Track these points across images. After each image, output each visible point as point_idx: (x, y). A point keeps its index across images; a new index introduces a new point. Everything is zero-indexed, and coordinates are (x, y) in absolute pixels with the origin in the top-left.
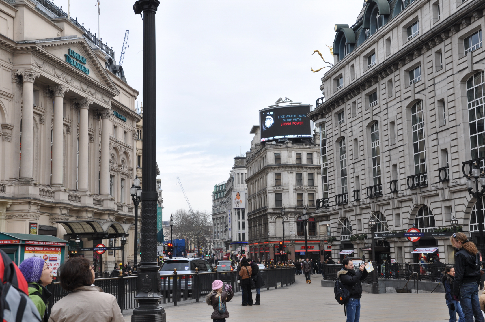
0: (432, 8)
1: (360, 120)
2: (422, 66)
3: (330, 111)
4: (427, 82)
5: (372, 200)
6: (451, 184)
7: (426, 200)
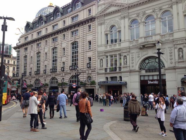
0: (62, 22)
1: (34, 51)
2: (58, 38)
3: (22, 47)
4: (59, 42)
5: (36, 75)
6: (65, 72)
7: (56, 76)
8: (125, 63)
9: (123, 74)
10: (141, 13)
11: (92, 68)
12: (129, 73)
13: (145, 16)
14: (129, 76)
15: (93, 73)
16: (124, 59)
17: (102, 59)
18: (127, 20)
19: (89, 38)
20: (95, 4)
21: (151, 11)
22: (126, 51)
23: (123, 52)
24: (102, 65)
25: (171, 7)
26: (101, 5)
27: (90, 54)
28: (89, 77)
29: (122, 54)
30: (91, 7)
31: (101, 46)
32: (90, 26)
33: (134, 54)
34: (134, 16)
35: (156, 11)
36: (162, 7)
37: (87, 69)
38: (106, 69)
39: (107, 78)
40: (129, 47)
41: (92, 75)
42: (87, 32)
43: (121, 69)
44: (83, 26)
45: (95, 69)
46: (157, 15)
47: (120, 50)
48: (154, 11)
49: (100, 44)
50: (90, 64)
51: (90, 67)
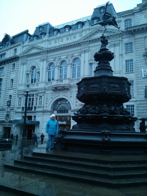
8: (40, 103)
9: (37, 113)
10: (57, 58)
11: (11, 107)
12: (42, 113)
13: (60, 61)
14: (42, 116)
15: (11, 111)
16: (40, 99)
17: (20, 98)
18: (45, 62)
19: (13, 76)
20: (20, 45)
21: (65, 57)
22: (42, 92)
23: (39, 92)
24: (20, 103)
25: (80, 55)
26: (26, 46)
27: (11, 92)
28: (8, 116)
29: (38, 94)
30: (17, 47)
31: (21, 85)
32: (14, 65)
33: (48, 95)
34: (51, 60)
35: (69, 57)
36: (74, 54)
37: (7, 107)
38: (23, 108)
40: (45, 88)
41: (11, 113)
42: (11, 71)
43: (36, 109)
44: (8, 64)
45: (14, 107)
46: (69, 61)
47: (37, 90)
48: (67, 57)
49: (20, 83)
50: (9, 102)
51: (9, 105)
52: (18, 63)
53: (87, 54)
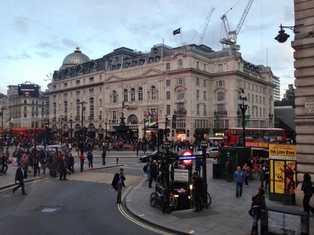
0: (83, 80)
1: (62, 100)
2: (80, 92)
3: (51, 94)
4: (81, 96)
5: (64, 121)
10: (128, 86)
13: (131, 88)
15: (102, 122)
16: (120, 115)
17: (108, 114)
18: (121, 88)
19: (101, 97)
20: (104, 73)
21: (133, 85)
23: (119, 110)
24: (107, 117)
25: (142, 85)
26: (108, 74)
27: (101, 109)
28: (100, 126)
30: (101, 74)
31: (107, 104)
32: (101, 88)
33: (125, 112)
34: (125, 87)
35: (136, 86)
36: (138, 84)
38: (110, 121)
39: (110, 127)
41: (102, 124)
42: (99, 93)
43: (118, 121)
44: (96, 87)
45: (104, 120)
46: (136, 89)
49: (106, 102)
50: (101, 116)
51: (101, 119)
52: (104, 87)
53: (146, 85)
